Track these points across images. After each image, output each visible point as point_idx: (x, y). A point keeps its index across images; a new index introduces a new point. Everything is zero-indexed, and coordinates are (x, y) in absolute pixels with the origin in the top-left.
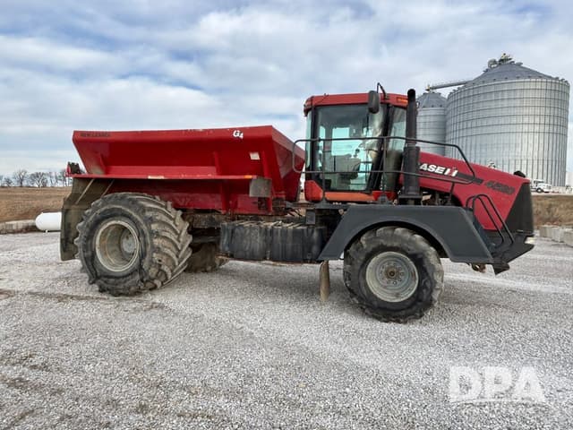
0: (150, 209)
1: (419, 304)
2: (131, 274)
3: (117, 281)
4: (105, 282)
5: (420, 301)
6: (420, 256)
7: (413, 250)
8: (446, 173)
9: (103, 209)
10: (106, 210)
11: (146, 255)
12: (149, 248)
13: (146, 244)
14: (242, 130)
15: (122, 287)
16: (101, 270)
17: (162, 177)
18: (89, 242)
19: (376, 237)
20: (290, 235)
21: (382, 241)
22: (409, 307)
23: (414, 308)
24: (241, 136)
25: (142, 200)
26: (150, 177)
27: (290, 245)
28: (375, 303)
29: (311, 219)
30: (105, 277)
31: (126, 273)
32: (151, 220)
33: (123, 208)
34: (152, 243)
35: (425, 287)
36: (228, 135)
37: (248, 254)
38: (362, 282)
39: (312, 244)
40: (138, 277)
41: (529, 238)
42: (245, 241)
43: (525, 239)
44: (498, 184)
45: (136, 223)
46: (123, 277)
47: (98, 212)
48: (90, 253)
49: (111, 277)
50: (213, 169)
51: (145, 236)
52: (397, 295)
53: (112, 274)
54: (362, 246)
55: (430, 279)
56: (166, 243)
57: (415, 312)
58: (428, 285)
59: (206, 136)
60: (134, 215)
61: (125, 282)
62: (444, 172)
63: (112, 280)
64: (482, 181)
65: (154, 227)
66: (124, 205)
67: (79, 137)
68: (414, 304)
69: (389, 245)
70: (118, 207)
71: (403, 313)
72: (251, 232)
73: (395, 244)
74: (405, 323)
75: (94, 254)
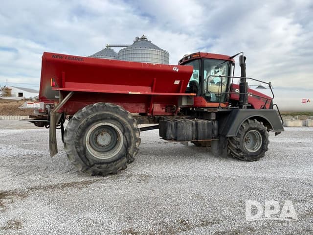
3: (109, 165)
4: (98, 168)
5: (264, 150)
6: (263, 131)
7: (261, 129)
9: (94, 115)
10: (97, 115)
11: (131, 145)
12: (133, 140)
13: (130, 137)
15: (113, 168)
16: (93, 160)
17: (139, 93)
18: (81, 141)
19: (249, 124)
20: (206, 125)
21: (251, 126)
24: (177, 71)
26: (130, 93)
27: (207, 130)
30: (98, 164)
31: (114, 159)
33: (111, 114)
34: (135, 136)
35: (265, 144)
36: (169, 69)
37: (185, 137)
39: (215, 130)
40: (125, 160)
42: (184, 131)
45: (122, 125)
46: (114, 161)
47: (90, 117)
48: (82, 149)
49: (103, 163)
51: (129, 132)
52: (253, 149)
53: (103, 161)
54: (244, 128)
57: (262, 154)
58: (266, 143)
60: (121, 118)
61: (116, 165)
63: (104, 166)
68: (262, 151)
69: (253, 127)
70: (107, 113)
71: (258, 156)
72: (186, 125)
73: (256, 126)
75: (85, 148)
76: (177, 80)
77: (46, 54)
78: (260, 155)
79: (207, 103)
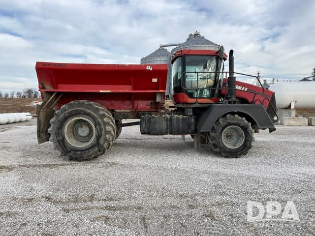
0: (101, 110)
1: (246, 148)
2: (92, 147)
3: (83, 153)
4: (74, 154)
5: (247, 147)
6: (246, 127)
7: (242, 124)
8: (243, 89)
9: (70, 110)
10: (72, 111)
11: (101, 136)
12: (103, 132)
13: (101, 129)
14: (151, 66)
15: (86, 155)
16: (70, 147)
17: (109, 91)
18: (60, 130)
19: (226, 119)
20: (181, 121)
21: (230, 121)
22: (242, 150)
23: (244, 150)
24: (151, 69)
26: (101, 91)
27: (181, 125)
28: (227, 150)
29: (190, 112)
30: (73, 151)
31: (87, 147)
32: (104, 116)
33: (85, 110)
34: (105, 129)
35: (248, 140)
36: (143, 68)
37: (159, 132)
38: (220, 140)
39: (191, 124)
40: (97, 149)
42: (157, 125)
45: (94, 119)
46: (86, 150)
47: (66, 112)
48: (61, 138)
49: (78, 151)
50: (130, 87)
51: (100, 125)
52: (235, 146)
53: (78, 149)
54: (220, 123)
57: (244, 152)
58: (250, 139)
59: (131, 68)
60: (92, 113)
61: (89, 152)
63: (79, 153)
65: (105, 120)
66: (84, 108)
68: (243, 148)
69: (232, 122)
71: (239, 153)
72: (159, 120)
73: (236, 122)
74: (240, 157)
75: (64, 138)
76: (155, 78)
77: (38, 63)
78: (242, 152)
79: (189, 99)
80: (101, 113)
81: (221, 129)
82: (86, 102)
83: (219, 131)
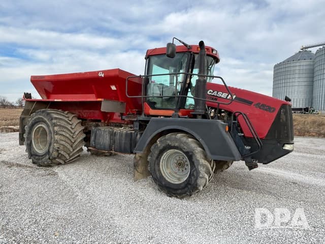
0: (56, 118)
1: (189, 186)
2: (45, 155)
3: (39, 158)
5: (190, 184)
6: (190, 154)
7: (186, 149)
8: (228, 98)
9: (35, 118)
11: (51, 144)
12: (53, 140)
13: (51, 138)
14: (103, 72)
15: (41, 161)
16: (33, 151)
17: (60, 100)
18: (30, 136)
20: (124, 136)
21: (169, 142)
22: (184, 188)
23: (186, 189)
24: (103, 76)
25: (53, 113)
26: (56, 100)
27: (123, 142)
28: (164, 183)
29: (137, 127)
31: (43, 154)
32: (55, 125)
34: (54, 137)
35: (193, 175)
36: (96, 75)
38: (157, 168)
40: (48, 156)
41: (286, 145)
42: (101, 139)
43: (283, 146)
44: (262, 105)
46: (42, 156)
47: (33, 119)
48: (29, 142)
50: (94, 95)
51: (51, 133)
52: (179, 179)
53: (38, 154)
54: (157, 145)
55: (196, 170)
56: (62, 138)
57: (186, 191)
58: (195, 173)
59: (86, 76)
60: (47, 121)
61: (42, 159)
62: (227, 97)
63: (37, 157)
64: (252, 102)
65: (56, 128)
66: (44, 116)
67: (33, 79)
69: (173, 145)
70: (41, 117)
71: (179, 191)
72: (104, 133)
73: (176, 144)
74: (181, 199)
75: (31, 142)
76: (112, 85)
78: (183, 191)
79: (151, 109)
80: (54, 121)
81: (157, 152)
82: (49, 111)
83: (155, 155)
